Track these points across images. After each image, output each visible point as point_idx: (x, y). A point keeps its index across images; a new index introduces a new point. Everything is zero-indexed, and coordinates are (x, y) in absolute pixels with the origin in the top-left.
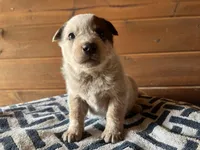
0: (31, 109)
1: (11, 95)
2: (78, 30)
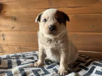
1: (16, 48)
2: (48, 18)
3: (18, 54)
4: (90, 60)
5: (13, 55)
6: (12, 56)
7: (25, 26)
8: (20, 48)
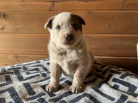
0: (25, 69)
1: (11, 57)
2: (62, 24)
3: (16, 66)
4: (107, 67)
5: (9, 67)
6: (9, 69)
7: (20, 26)
8: (17, 57)
